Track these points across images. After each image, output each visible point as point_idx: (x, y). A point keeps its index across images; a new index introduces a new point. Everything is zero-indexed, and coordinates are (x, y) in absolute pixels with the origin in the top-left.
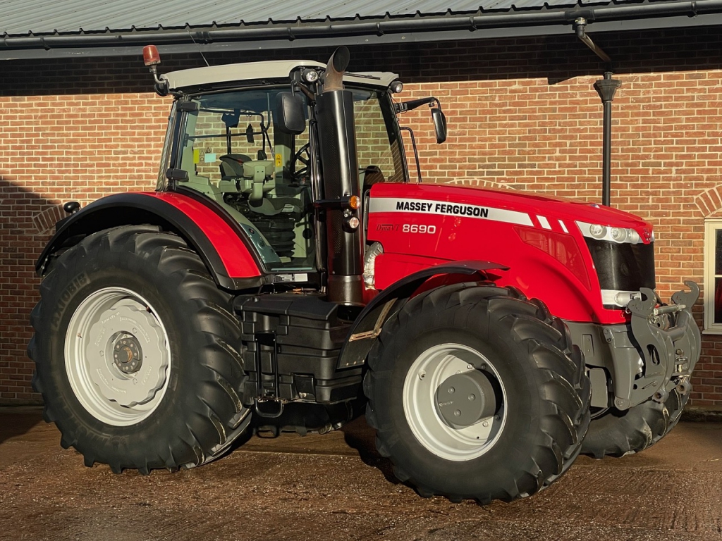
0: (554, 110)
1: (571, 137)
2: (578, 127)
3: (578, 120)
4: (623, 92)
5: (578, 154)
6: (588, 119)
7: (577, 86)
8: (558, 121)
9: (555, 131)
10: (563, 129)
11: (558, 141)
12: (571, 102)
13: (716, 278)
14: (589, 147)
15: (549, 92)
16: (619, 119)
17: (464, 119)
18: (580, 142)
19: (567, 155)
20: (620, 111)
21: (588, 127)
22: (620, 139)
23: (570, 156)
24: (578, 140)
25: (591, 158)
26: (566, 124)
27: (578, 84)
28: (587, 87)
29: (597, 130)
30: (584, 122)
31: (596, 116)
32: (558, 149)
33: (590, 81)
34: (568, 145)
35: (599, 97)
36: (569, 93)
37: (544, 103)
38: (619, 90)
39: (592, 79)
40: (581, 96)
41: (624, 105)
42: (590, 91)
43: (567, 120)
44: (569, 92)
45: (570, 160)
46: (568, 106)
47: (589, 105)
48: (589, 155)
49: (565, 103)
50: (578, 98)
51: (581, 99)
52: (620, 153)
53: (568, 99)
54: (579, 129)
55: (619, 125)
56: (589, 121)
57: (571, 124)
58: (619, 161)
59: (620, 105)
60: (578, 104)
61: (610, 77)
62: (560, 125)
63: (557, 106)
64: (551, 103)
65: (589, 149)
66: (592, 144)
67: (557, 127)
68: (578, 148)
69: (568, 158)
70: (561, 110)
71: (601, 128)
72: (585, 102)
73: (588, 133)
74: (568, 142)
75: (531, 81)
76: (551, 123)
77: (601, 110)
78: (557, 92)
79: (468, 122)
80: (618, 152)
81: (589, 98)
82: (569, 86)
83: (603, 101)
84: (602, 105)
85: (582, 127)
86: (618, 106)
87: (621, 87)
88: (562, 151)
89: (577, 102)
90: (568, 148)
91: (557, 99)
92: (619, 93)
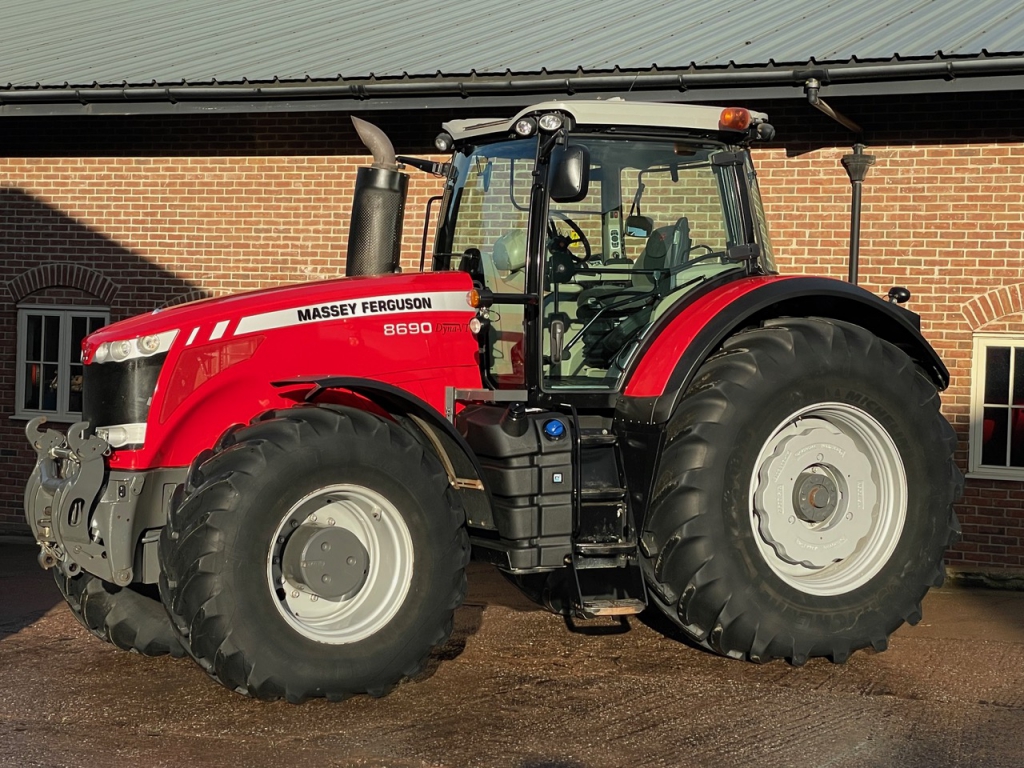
0: (791, 191)
1: (811, 226)
2: (820, 213)
3: (820, 204)
4: (876, 170)
5: (819, 247)
6: (833, 203)
7: (820, 162)
8: (795, 204)
9: (792, 217)
10: (801, 215)
11: (795, 229)
12: (813, 182)
13: (985, 408)
14: (833, 239)
15: (785, 169)
16: (872, 204)
17: (680, 200)
18: (823, 232)
19: (806, 248)
20: (872, 194)
21: (833, 213)
22: (871, 230)
23: (809, 250)
24: (820, 230)
25: (836, 253)
26: (805, 209)
27: (821, 159)
28: (832, 163)
29: (843, 217)
30: (828, 206)
31: (842, 200)
32: (795, 240)
33: (837, 155)
34: (807, 235)
35: (847, 176)
36: (810, 171)
37: (779, 182)
38: (872, 168)
39: (839, 153)
40: (825, 175)
41: (878, 186)
42: (836, 168)
43: (808, 204)
44: (810, 168)
45: (809, 254)
46: (809, 186)
47: (834, 186)
48: (832, 249)
49: (805, 182)
50: (822, 176)
51: (825, 177)
52: (871, 247)
53: (809, 178)
54: (821, 216)
55: (871, 212)
56: (834, 206)
57: (811, 209)
58: (870, 258)
59: (873, 186)
60: (821, 184)
61: (861, 151)
62: (798, 210)
63: (796, 187)
64: (789, 182)
65: (833, 241)
66: (837, 235)
67: (795, 212)
68: (820, 240)
69: (806, 252)
70: (800, 191)
71: (848, 215)
72: (830, 182)
73: (833, 221)
74: (807, 232)
75: (764, 154)
76: (788, 207)
77: (849, 192)
78: (796, 169)
79: (685, 204)
80: (868, 245)
81: (834, 177)
82: (810, 161)
83: (852, 181)
84: (851, 186)
85: (825, 214)
86: (870, 188)
87: (874, 164)
88: (799, 243)
89: (820, 182)
90: (807, 239)
91: (796, 177)
92: (872, 172)
